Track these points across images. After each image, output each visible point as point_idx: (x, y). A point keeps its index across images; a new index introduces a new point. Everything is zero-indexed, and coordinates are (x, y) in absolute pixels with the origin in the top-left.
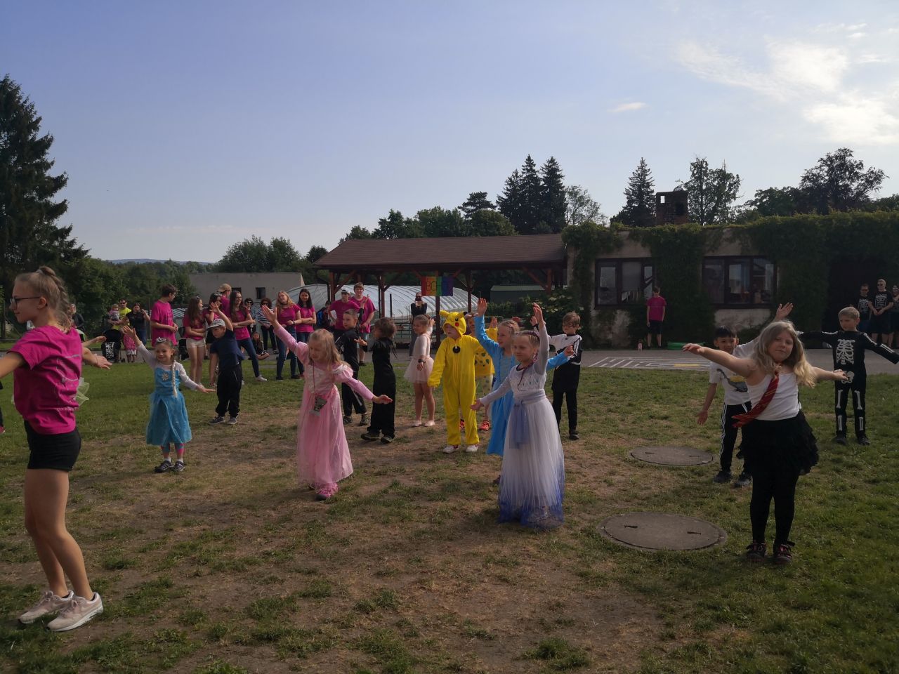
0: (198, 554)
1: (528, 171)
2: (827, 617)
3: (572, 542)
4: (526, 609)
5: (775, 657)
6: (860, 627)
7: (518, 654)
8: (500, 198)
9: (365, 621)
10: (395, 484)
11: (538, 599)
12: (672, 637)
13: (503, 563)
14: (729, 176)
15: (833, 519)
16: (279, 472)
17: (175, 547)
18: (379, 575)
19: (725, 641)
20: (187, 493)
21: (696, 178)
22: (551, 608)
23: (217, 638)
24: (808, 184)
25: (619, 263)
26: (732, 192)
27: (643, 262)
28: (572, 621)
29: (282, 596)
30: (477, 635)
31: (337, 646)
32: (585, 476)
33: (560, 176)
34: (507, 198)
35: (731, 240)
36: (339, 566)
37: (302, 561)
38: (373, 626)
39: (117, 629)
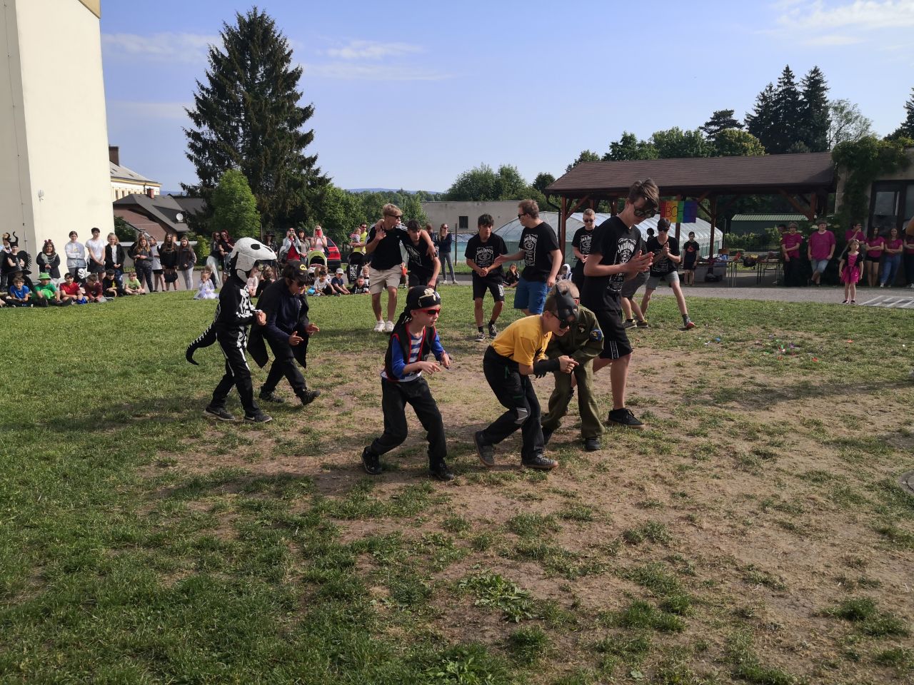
1: (785, 84)
4: (819, 562)
7: (816, 609)
8: (749, 116)
9: (633, 551)
11: (831, 553)
13: (784, 508)
18: (641, 506)
22: (850, 565)
23: (483, 548)
25: (903, 186)
28: (879, 582)
29: (542, 515)
30: (763, 582)
31: (606, 573)
33: (824, 89)
34: (757, 115)
36: (596, 492)
37: (558, 482)
38: (643, 557)
39: (388, 526)
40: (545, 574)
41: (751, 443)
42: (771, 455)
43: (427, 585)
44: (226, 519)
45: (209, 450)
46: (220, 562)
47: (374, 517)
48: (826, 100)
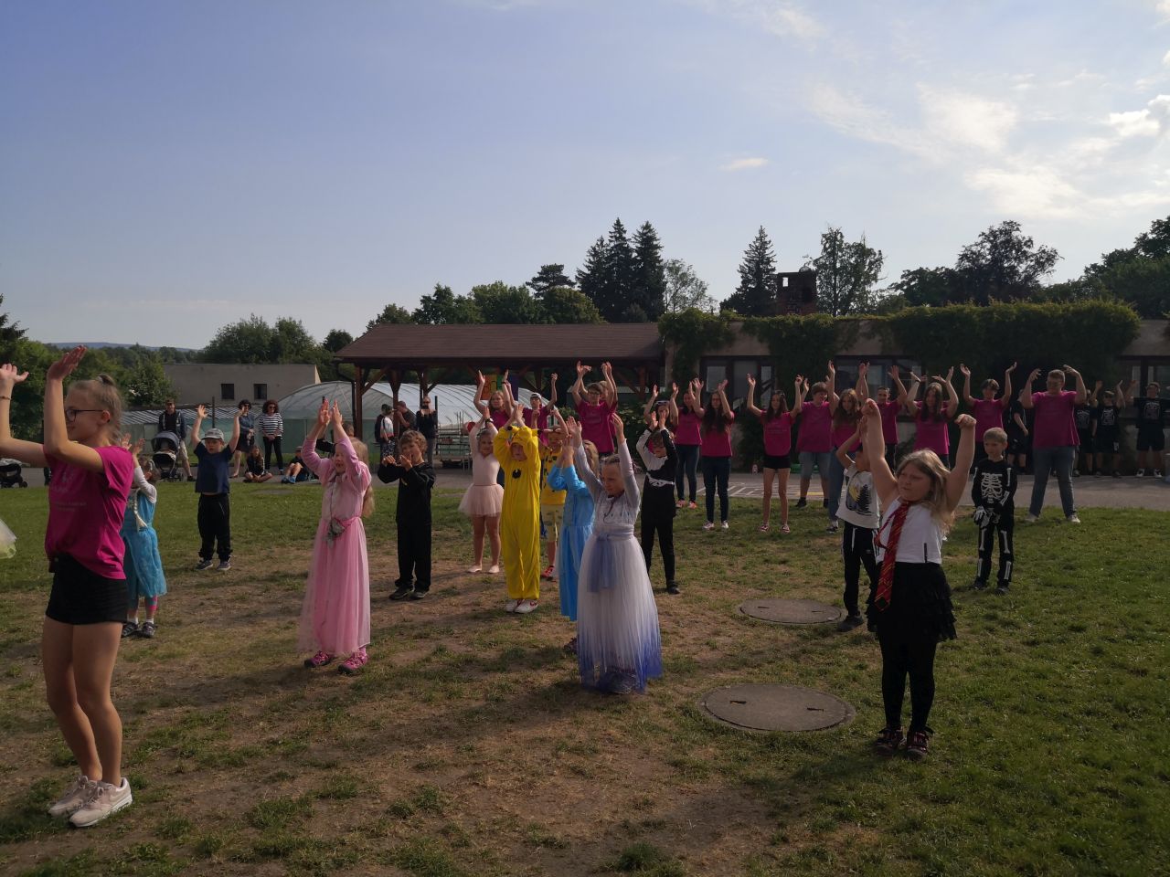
0: (181, 744)
1: (617, 239)
2: (970, 812)
3: (665, 723)
4: (606, 808)
5: (907, 862)
6: (1008, 823)
7: (596, 865)
8: (580, 272)
9: (402, 828)
10: (441, 650)
11: (621, 796)
12: (785, 840)
13: (577, 750)
14: (870, 252)
15: (982, 690)
16: (287, 635)
17: (149, 736)
18: (419, 768)
19: (848, 844)
20: (163, 663)
21: (828, 253)
22: (637, 807)
23: (209, 854)
24: (967, 264)
25: (730, 362)
26: (873, 272)
27: (760, 361)
28: (663, 822)
29: (293, 798)
30: (544, 843)
31: (365, 861)
32: (683, 637)
33: (657, 247)
34: (589, 272)
35: (869, 336)
36: (367, 757)
37: (318, 751)
38: (411, 834)
39: (73, 845)
40: (287, 875)
48: (660, 259)
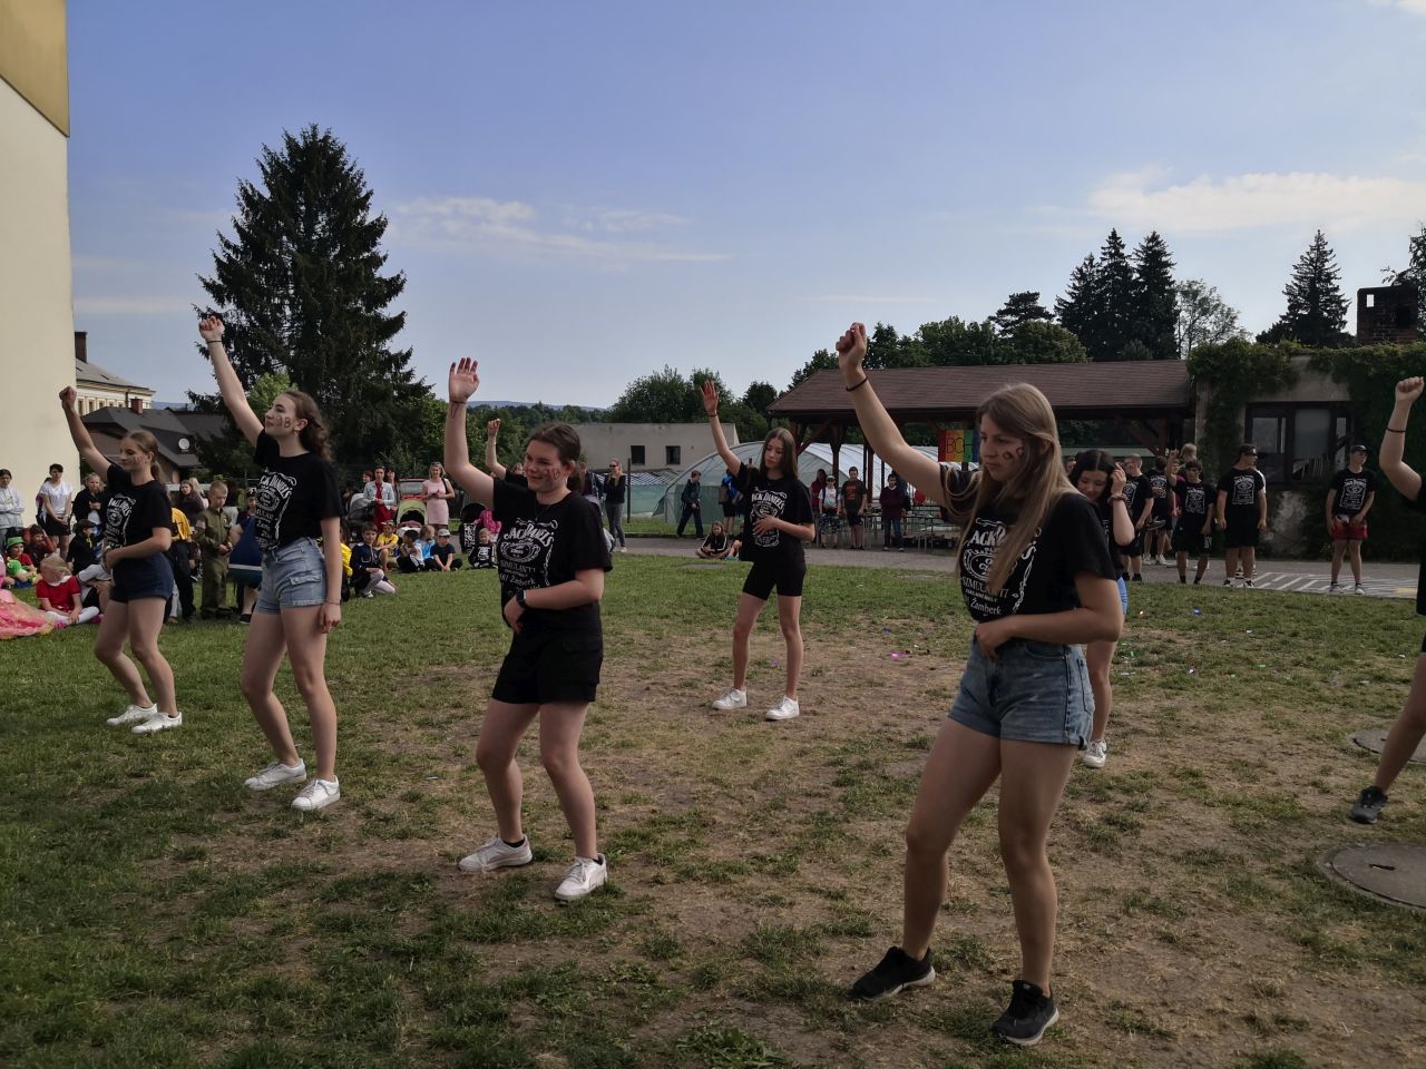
0: (653, 849)
1: (1112, 256)
3: (1276, 885)
4: (1215, 993)
8: (1061, 302)
11: (1232, 978)
13: (1156, 909)
20: (619, 753)
21: (1419, 264)
22: (1259, 996)
23: (709, 985)
25: (1290, 410)
27: (1334, 409)
28: (1307, 1023)
29: (795, 928)
32: (1275, 773)
33: (1167, 264)
34: (1073, 301)
36: (875, 889)
37: (814, 874)
38: (952, 992)
39: (554, 954)
40: (806, 1024)
41: (1100, 807)
42: (1131, 826)
43: (626, 1047)
44: (294, 947)
45: (258, 832)
46: (291, 1018)
47: (532, 938)
48: (1171, 280)
